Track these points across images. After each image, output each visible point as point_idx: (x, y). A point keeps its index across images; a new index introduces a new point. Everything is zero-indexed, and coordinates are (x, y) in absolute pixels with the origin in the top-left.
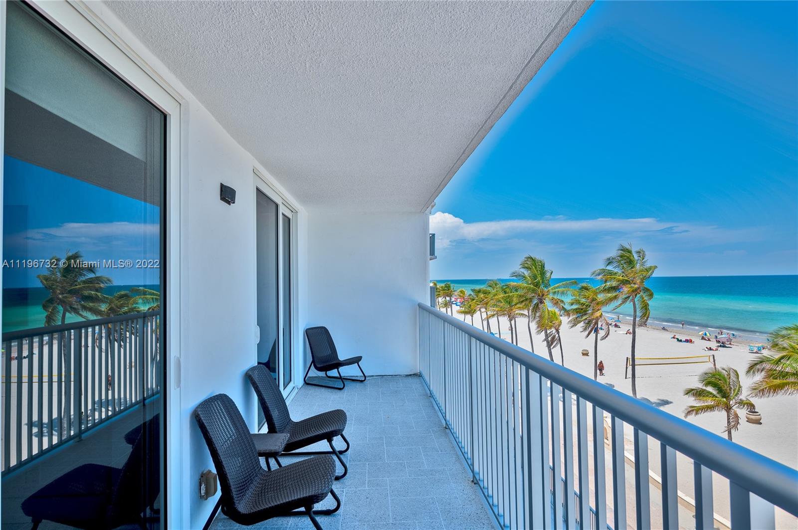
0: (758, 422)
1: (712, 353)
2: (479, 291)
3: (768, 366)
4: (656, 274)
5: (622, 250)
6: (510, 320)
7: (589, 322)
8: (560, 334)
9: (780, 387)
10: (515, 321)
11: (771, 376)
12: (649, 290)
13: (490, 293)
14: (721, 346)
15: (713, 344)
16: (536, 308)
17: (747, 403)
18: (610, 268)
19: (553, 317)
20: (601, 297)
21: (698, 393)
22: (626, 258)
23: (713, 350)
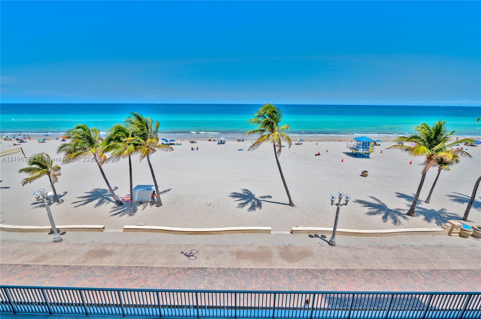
0: (60, 175)
3: (67, 148)
9: (77, 156)
11: (69, 152)
14: (21, 142)
17: (57, 168)
21: (28, 170)
23: (17, 145)
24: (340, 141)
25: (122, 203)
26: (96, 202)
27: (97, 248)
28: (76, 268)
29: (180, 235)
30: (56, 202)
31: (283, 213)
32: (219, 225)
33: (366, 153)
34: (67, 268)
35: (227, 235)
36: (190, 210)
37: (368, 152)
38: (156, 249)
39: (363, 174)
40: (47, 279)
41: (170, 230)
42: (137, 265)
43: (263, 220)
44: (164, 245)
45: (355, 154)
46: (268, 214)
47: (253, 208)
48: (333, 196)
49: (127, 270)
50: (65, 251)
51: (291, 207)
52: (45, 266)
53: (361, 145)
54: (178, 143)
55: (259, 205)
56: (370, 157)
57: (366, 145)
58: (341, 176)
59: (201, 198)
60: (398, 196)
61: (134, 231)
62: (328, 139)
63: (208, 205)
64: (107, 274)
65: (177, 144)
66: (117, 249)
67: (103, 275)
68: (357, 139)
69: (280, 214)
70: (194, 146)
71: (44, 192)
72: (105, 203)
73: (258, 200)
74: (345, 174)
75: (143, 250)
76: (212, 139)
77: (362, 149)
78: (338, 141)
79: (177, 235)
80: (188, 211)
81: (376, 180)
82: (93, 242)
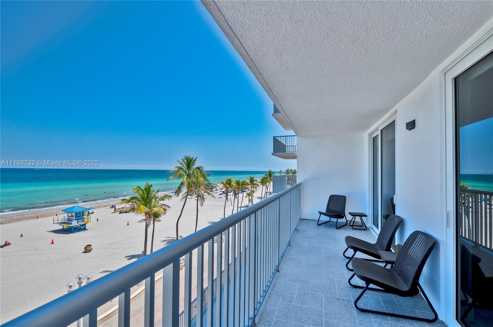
24: (37, 218)
33: (81, 225)
37: (84, 223)
39: (87, 249)
45: (68, 230)
48: (71, 284)
53: (74, 216)
56: (86, 228)
57: (80, 215)
58: (57, 263)
60: (129, 259)
62: (14, 218)
68: (67, 210)
74: (62, 258)
77: (76, 221)
78: (33, 218)
81: (103, 252)
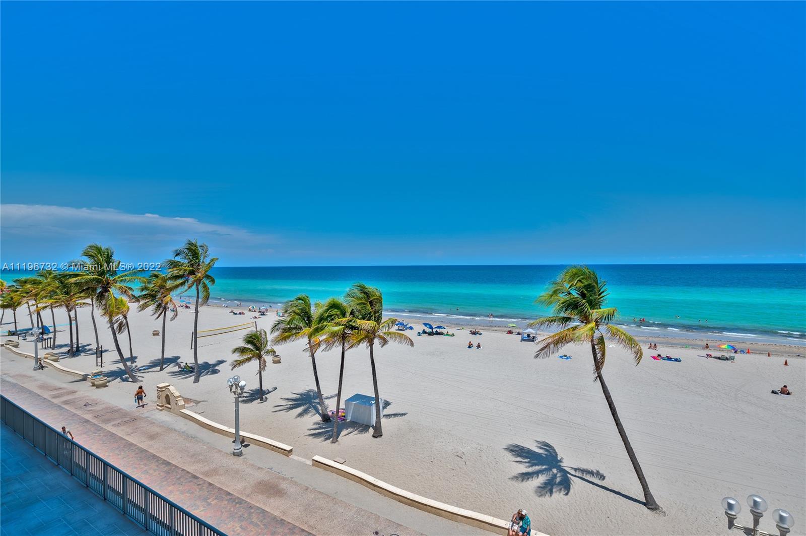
0: (279, 362)
1: (256, 320)
2: (25, 282)
3: (282, 326)
4: (217, 265)
5: (189, 244)
6: (69, 311)
7: (159, 306)
8: (128, 320)
9: (289, 337)
10: (76, 311)
11: (284, 331)
12: (210, 276)
13: (41, 283)
14: (261, 315)
15: (257, 314)
16: (101, 297)
17: (271, 351)
18: (178, 259)
19: (119, 304)
20: (169, 284)
21: (242, 350)
22: (193, 252)
23: (256, 318)
25: (329, 419)
26: (300, 410)
27: (271, 481)
28: (237, 501)
29: (386, 497)
30: (259, 400)
31: (622, 521)
32: (463, 501)
34: (229, 497)
35: (468, 528)
36: (421, 457)
38: (341, 510)
40: (204, 503)
41: (374, 483)
42: (305, 528)
43: (563, 520)
44: (356, 507)
46: (581, 512)
47: (547, 488)
48: (732, 502)
49: (289, 529)
50: (237, 472)
51: (649, 511)
52: (210, 484)
54: (450, 333)
55: (566, 485)
59: (450, 439)
61: (325, 469)
63: (457, 456)
64: (264, 525)
65: (447, 334)
66: (292, 490)
67: (258, 525)
69: (611, 521)
70: (475, 340)
71: (238, 379)
72: (311, 414)
73: (565, 473)
75: (323, 505)
76: (513, 330)
79: (382, 497)
80: (418, 459)
82: (271, 469)
